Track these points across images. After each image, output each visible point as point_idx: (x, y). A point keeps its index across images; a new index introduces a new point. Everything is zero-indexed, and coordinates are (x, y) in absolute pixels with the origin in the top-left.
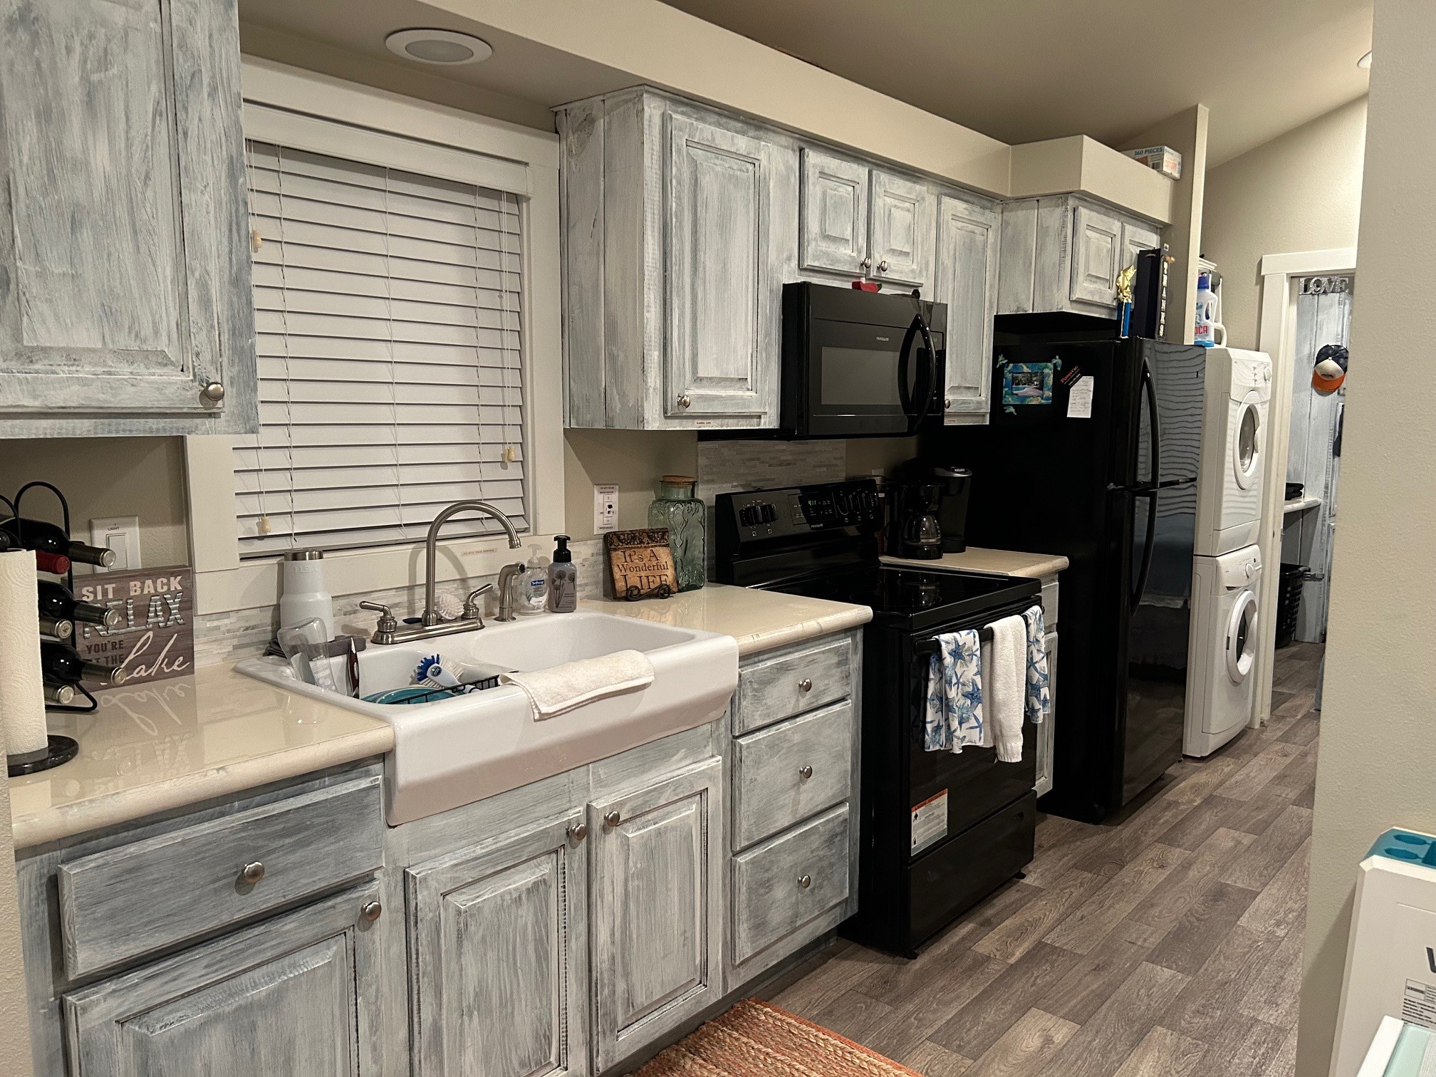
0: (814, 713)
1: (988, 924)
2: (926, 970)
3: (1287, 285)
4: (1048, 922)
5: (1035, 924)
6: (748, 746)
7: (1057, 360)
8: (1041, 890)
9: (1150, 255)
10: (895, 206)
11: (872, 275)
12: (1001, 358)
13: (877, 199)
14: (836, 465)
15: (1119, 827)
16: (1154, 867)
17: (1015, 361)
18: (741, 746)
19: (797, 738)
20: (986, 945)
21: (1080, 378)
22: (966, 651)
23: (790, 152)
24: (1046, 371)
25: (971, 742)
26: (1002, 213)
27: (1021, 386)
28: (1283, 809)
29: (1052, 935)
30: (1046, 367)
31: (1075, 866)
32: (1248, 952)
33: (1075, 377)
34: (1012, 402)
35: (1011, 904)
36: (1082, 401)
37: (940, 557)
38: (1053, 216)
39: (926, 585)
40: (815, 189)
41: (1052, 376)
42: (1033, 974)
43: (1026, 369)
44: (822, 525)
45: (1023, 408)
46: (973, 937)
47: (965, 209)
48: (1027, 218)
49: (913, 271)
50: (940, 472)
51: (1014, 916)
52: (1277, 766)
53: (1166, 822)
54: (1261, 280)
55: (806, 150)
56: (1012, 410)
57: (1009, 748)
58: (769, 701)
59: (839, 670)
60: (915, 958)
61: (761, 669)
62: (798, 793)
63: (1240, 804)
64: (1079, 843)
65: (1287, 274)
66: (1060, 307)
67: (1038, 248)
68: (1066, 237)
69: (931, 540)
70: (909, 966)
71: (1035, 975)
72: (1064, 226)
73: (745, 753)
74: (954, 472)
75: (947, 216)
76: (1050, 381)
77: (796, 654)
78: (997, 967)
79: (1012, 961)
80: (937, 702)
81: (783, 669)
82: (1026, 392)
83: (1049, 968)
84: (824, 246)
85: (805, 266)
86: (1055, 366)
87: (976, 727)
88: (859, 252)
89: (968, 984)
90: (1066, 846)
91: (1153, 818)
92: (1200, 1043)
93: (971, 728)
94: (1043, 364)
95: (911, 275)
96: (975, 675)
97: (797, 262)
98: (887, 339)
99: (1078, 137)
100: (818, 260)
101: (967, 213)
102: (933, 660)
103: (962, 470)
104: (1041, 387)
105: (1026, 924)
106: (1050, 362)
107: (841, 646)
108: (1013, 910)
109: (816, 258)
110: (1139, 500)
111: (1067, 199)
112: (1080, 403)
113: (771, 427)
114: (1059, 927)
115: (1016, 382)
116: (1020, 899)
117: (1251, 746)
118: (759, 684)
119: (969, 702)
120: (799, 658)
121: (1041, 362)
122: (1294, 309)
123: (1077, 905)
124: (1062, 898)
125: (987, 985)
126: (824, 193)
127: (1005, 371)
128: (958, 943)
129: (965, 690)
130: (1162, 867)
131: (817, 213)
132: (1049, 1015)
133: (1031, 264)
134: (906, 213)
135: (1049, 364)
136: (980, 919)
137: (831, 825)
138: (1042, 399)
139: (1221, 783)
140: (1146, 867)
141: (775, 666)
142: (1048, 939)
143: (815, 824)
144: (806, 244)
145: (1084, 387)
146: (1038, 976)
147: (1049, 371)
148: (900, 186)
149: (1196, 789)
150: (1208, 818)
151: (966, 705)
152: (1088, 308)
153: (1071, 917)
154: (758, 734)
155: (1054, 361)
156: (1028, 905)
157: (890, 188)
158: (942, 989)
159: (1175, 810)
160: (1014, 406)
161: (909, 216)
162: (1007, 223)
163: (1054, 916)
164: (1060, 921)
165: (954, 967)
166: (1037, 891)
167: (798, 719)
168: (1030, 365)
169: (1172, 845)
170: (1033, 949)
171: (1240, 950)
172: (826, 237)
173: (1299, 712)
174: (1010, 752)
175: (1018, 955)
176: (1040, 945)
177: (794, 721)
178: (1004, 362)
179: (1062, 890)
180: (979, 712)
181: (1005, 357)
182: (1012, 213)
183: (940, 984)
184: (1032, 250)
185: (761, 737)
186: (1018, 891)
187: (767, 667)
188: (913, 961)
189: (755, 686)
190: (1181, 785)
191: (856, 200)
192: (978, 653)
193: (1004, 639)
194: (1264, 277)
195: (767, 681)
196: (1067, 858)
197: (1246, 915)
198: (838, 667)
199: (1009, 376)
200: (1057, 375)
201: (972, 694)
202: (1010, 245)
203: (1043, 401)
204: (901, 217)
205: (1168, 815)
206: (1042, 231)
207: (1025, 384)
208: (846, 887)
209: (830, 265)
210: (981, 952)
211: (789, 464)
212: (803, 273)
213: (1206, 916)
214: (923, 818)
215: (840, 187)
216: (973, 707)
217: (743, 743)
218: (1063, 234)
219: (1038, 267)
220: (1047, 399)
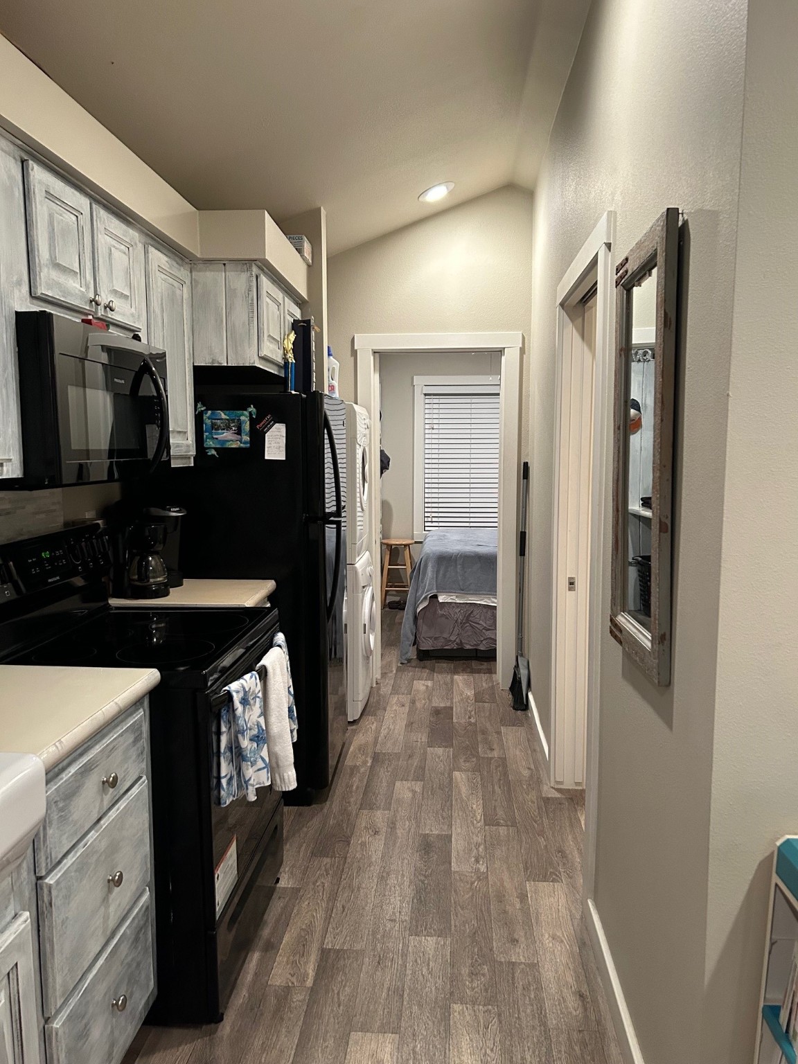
0: (117, 807)
1: (271, 947)
2: (238, 1031)
3: (372, 358)
4: (319, 925)
5: (309, 930)
6: (58, 882)
7: (252, 409)
8: (298, 890)
9: (302, 324)
10: (114, 247)
11: (100, 314)
12: (199, 405)
13: (100, 236)
14: (55, 511)
15: (328, 803)
16: (371, 836)
17: (212, 409)
18: (50, 887)
19: (103, 845)
20: (279, 976)
21: (273, 425)
22: (251, 695)
23: (13, 161)
24: (242, 418)
25: (260, 784)
26: (191, 272)
27: (220, 431)
28: (425, 753)
29: (329, 938)
30: (243, 415)
31: (313, 855)
32: (473, 895)
33: (269, 424)
34: (213, 446)
35: (281, 915)
36: (277, 445)
37: (166, 594)
38: (240, 281)
39: (157, 623)
40: (41, 209)
41: (248, 423)
42: (333, 991)
43: (223, 416)
44: (58, 578)
45: (224, 451)
46: (264, 970)
47: (167, 262)
48: (215, 279)
49: (132, 315)
50: (156, 511)
51: (289, 929)
52: (403, 716)
53: (357, 788)
54: (354, 353)
55: (31, 162)
56: (214, 452)
57: (286, 777)
58: (75, 816)
59: (136, 748)
60: (221, 1019)
61: (66, 781)
62: (107, 907)
63: (398, 756)
64: (305, 829)
65: (372, 350)
66: (252, 362)
67: (228, 307)
68: (252, 300)
69: (158, 579)
70: (219, 1033)
71: (336, 992)
72: (250, 290)
73: (54, 893)
74: (170, 511)
75: (153, 267)
76: (247, 427)
77: (97, 747)
78: (301, 998)
79: (309, 983)
80: (228, 754)
81: (86, 770)
82: (225, 437)
83: (343, 978)
84: (55, 275)
85: (39, 294)
86: (250, 413)
87: (264, 768)
88: (87, 287)
89: (284, 1030)
90: (297, 835)
91: (347, 786)
92: (490, 1007)
93: (259, 770)
94: (239, 412)
95: (131, 319)
96: (259, 716)
97: (28, 289)
98: (123, 382)
99: (261, 211)
100: (52, 289)
101: (168, 266)
102: (223, 712)
103: (177, 509)
104: (239, 432)
105: (303, 934)
106: (246, 410)
107: (135, 721)
108: (284, 921)
109: (49, 287)
110: (328, 527)
111: (251, 266)
112: (275, 445)
113: (14, 476)
114: (330, 926)
115: (214, 427)
116: (285, 907)
117: (378, 702)
118: (64, 800)
119: (255, 745)
120: (101, 751)
121: (237, 410)
122: (377, 376)
123: (333, 897)
124: (319, 892)
125: (300, 1023)
126: (51, 216)
127: (204, 418)
128: (254, 981)
129: (252, 734)
130: (376, 833)
131: (46, 235)
132: (369, 1034)
133: (222, 321)
134: (124, 255)
135: (245, 412)
136: (261, 944)
137: (136, 921)
138: (241, 443)
139: (376, 739)
140: (366, 837)
141: (80, 771)
142: (328, 943)
143: (122, 931)
144: (38, 269)
145: (278, 433)
146: (339, 992)
147: (245, 418)
148: (115, 225)
149: (362, 749)
150: (383, 775)
151: (253, 748)
152: (268, 364)
153: (334, 910)
154: (65, 861)
155: (250, 410)
156: (295, 911)
157: (109, 226)
158: (264, 1048)
159: (358, 774)
160: (216, 449)
161: (125, 258)
162: (197, 282)
163: (320, 915)
164: (328, 919)
165: (262, 1014)
166: (295, 892)
167: (102, 822)
168: (227, 412)
169: (373, 809)
170: (321, 960)
171: (467, 896)
172: (57, 266)
173: (392, 668)
174: (287, 781)
175: (311, 973)
176: (324, 953)
177: (98, 826)
178: (202, 409)
179: (314, 884)
180: (265, 753)
181: (204, 405)
182: (201, 274)
183: (257, 1043)
184: (222, 309)
185: (70, 863)
186: (280, 898)
187: (72, 775)
188: (222, 1024)
189: (61, 805)
190: (351, 750)
191: (80, 230)
192: (260, 695)
193: (274, 674)
194: (356, 351)
195: (70, 794)
196: (303, 848)
197: (453, 860)
198: (134, 746)
199: (208, 422)
200: (253, 422)
201: (258, 737)
202: (200, 302)
203: (242, 445)
204: (120, 258)
205: (356, 781)
206: (230, 293)
207: (224, 429)
208: (150, 979)
209: (63, 297)
210: (278, 984)
211: (8, 513)
212: (35, 301)
213: (430, 871)
214: (222, 875)
215: (64, 213)
216: (259, 748)
217: (52, 882)
218: (250, 297)
219: (229, 326)
220: (245, 443)
